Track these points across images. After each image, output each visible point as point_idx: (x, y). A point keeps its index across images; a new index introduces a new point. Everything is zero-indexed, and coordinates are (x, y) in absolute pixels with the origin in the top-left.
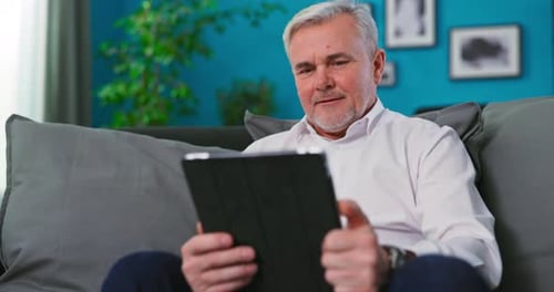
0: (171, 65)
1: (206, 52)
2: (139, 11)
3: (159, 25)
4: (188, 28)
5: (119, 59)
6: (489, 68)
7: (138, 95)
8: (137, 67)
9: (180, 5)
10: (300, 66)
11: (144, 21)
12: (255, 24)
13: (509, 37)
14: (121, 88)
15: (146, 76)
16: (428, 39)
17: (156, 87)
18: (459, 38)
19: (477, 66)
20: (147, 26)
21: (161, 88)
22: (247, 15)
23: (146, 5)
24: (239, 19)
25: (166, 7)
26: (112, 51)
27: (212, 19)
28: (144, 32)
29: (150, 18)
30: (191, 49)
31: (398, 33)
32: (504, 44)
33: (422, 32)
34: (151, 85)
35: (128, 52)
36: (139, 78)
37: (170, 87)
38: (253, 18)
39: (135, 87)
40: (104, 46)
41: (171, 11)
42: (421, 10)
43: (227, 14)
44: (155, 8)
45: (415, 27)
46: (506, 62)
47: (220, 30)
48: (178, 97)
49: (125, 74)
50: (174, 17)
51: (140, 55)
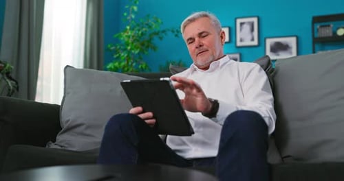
0: (138, 53)
1: (154, 48)
2: (125, 30)
3: (133, 36)
4: (147, 37)
5: (116, 52)
6: (283, 56)
7: (124, 67)
8: (124, 55)
9: (143, 27)
10: (188, 40)
11: (127, 35)
12: (176, 36)
13: (292, 41)
14: (117, 64)
15: (128, 59)
16: (255, 43)
17: (132, 63)
18: (269, 42)
19: (278, 55)
20: (129, 37)
21: (134, 64)
22: (173, 32)
23: (128, 27)
24: (170, 33)
25: (137, 28)
26: (112, 48)
27: (157, 33)
28: (126, 39)
29: (130, 33)
30: (148, 47)
31: (241, 40)
32: (290, 45)
33: (253, 40)
34: (130, 63)
35: (120, 48)
36: (124, 60)
37: (138, 63)
38: (176, 33)
39: (123, 64)
40: (109, 46)
41: (139, 30)
42: (252, 30)
43: (164, 32)
44: (132, 29)
45: (250, 37)
46: (291, 53)
47: (161, 38)
48: (142, 68)
49: (118, 58)
50: (140, 32)
51: (125, 49)
